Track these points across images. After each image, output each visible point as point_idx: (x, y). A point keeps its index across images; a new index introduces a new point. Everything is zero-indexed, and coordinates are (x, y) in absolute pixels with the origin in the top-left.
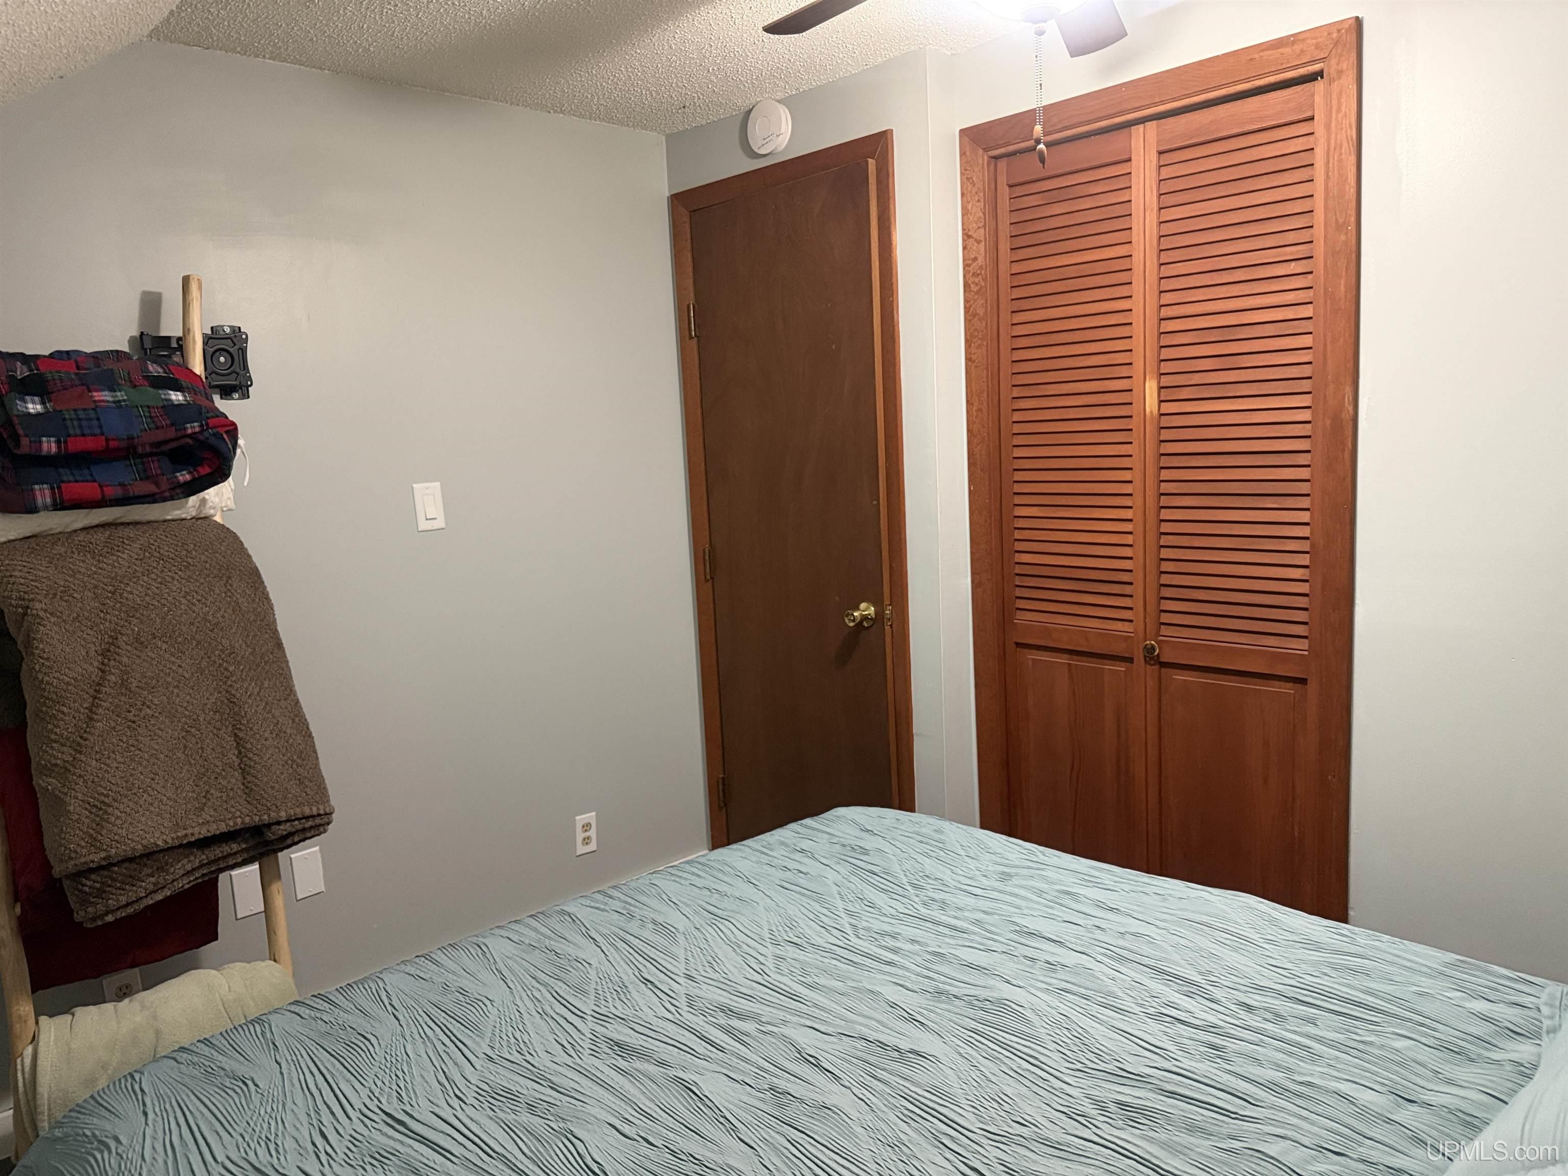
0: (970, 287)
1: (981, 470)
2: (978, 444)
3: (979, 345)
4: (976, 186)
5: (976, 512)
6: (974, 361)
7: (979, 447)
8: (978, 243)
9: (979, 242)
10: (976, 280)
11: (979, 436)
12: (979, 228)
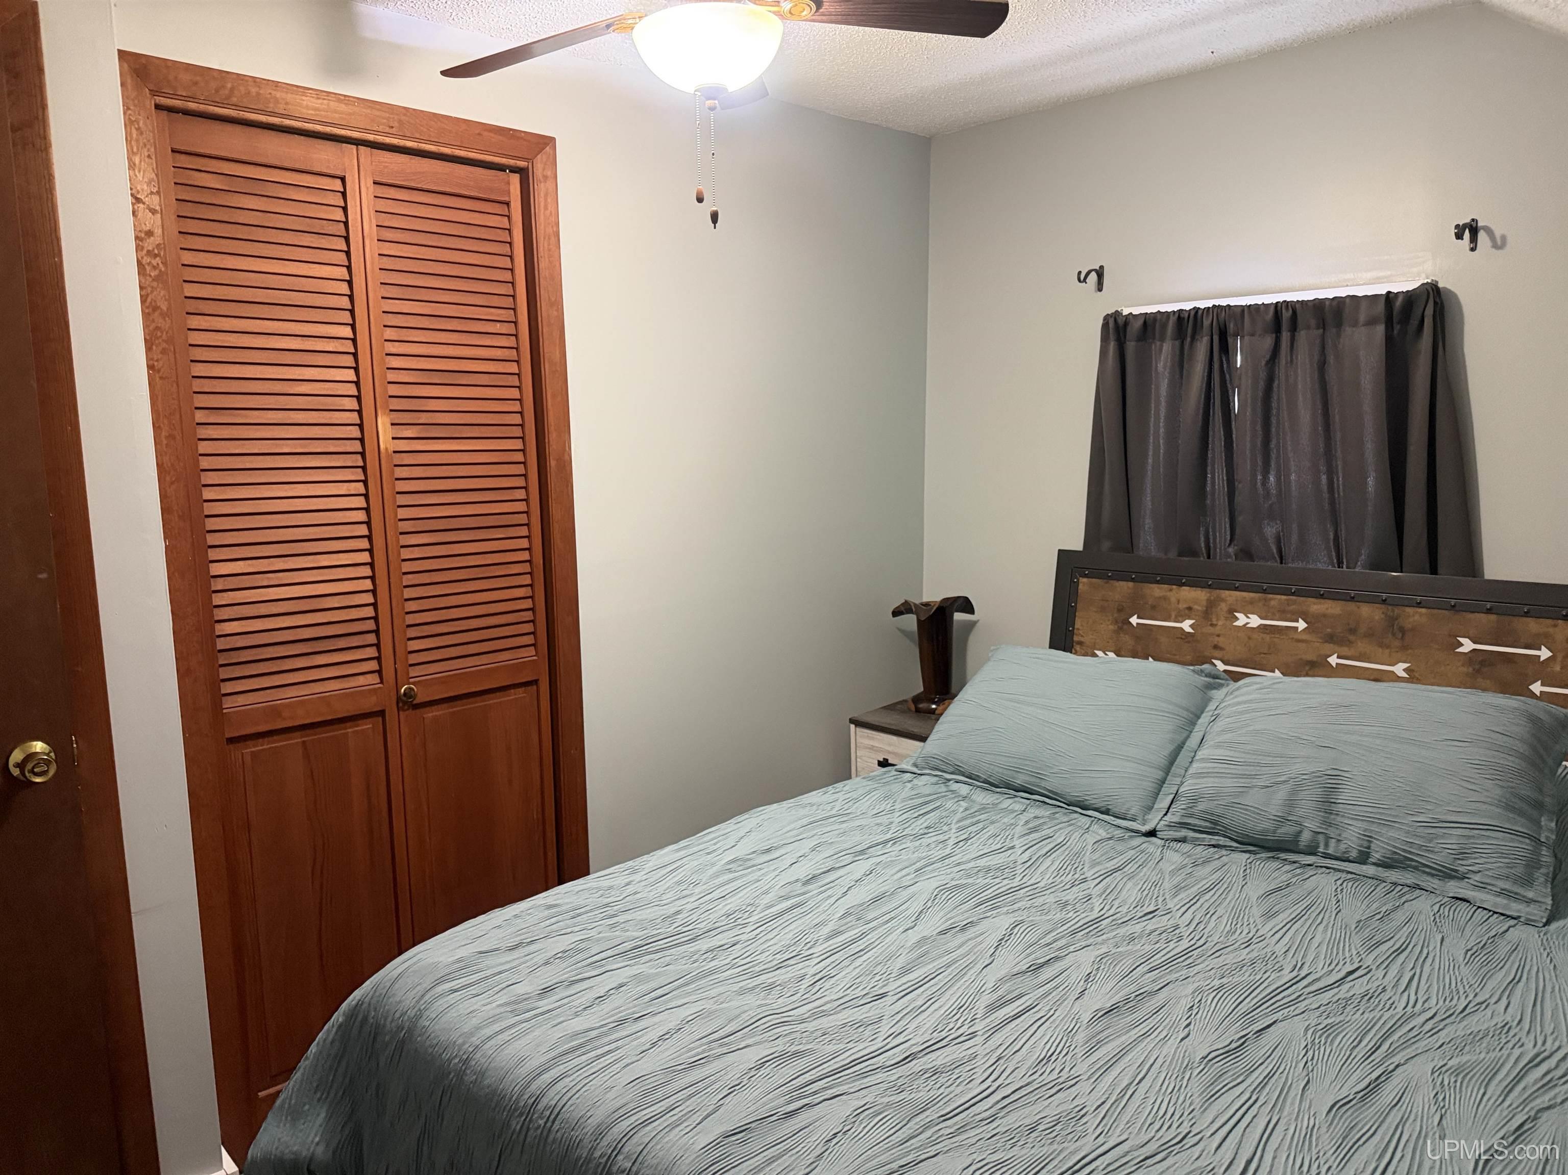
0: (145, 269)
1: (179, 516)
2: (172, 483)
3: (164, 349)
4: (144, 136)
5: (176, 574)
6: (159, 371)
7: (174, 487)
8: (153, 214)
9: (153, 212)
10: (154, 262)
11: (172, 473)
12: (152, 193)
